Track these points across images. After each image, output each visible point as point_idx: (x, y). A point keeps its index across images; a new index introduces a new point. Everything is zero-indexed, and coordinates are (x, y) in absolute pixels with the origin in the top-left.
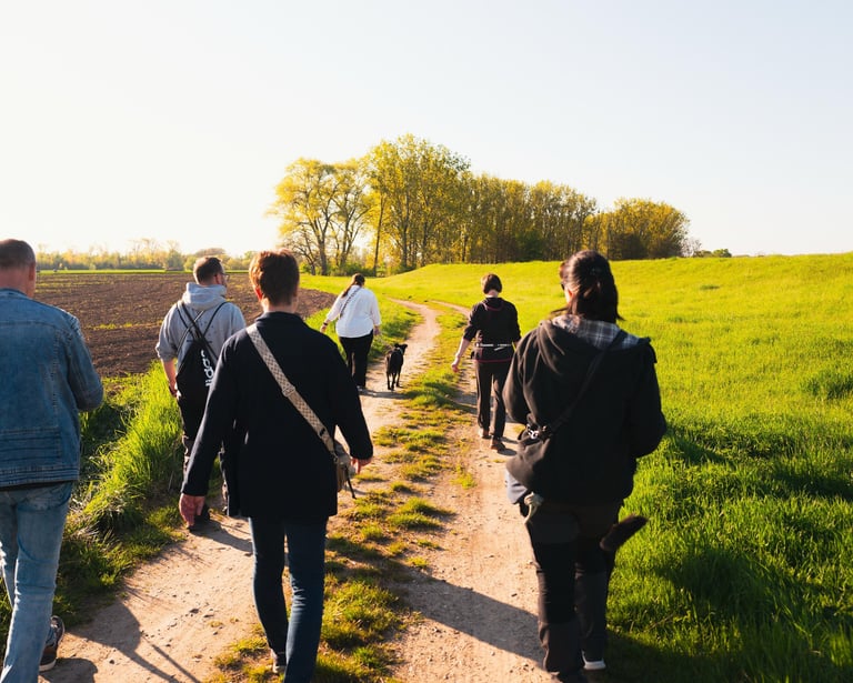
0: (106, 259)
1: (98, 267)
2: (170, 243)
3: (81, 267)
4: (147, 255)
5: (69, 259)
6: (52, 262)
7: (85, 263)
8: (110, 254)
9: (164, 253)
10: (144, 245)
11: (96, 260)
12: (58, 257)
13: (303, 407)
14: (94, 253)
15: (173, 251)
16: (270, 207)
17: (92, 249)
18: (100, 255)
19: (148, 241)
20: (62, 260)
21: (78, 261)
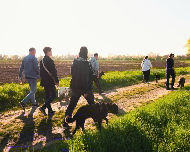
0: (142, 57)
1: (140, 59)
2: (157, 53)
3: (136, 59)
4: (151, 56)
5: (134, 58)
6: (130, 58)
7: (137, 58)
8: (143, 56)
9: (156, 56)
10: (151, 54)
11: (140, 58)
12: (131, 57)
13: (46, 69)
14: (139, 56)
15: (158, 55)
16: (186, 45)
17: (139, 55)
18: (141, 56)
19: (152, 53)
20: (132, 58)
21: (136, 58)
